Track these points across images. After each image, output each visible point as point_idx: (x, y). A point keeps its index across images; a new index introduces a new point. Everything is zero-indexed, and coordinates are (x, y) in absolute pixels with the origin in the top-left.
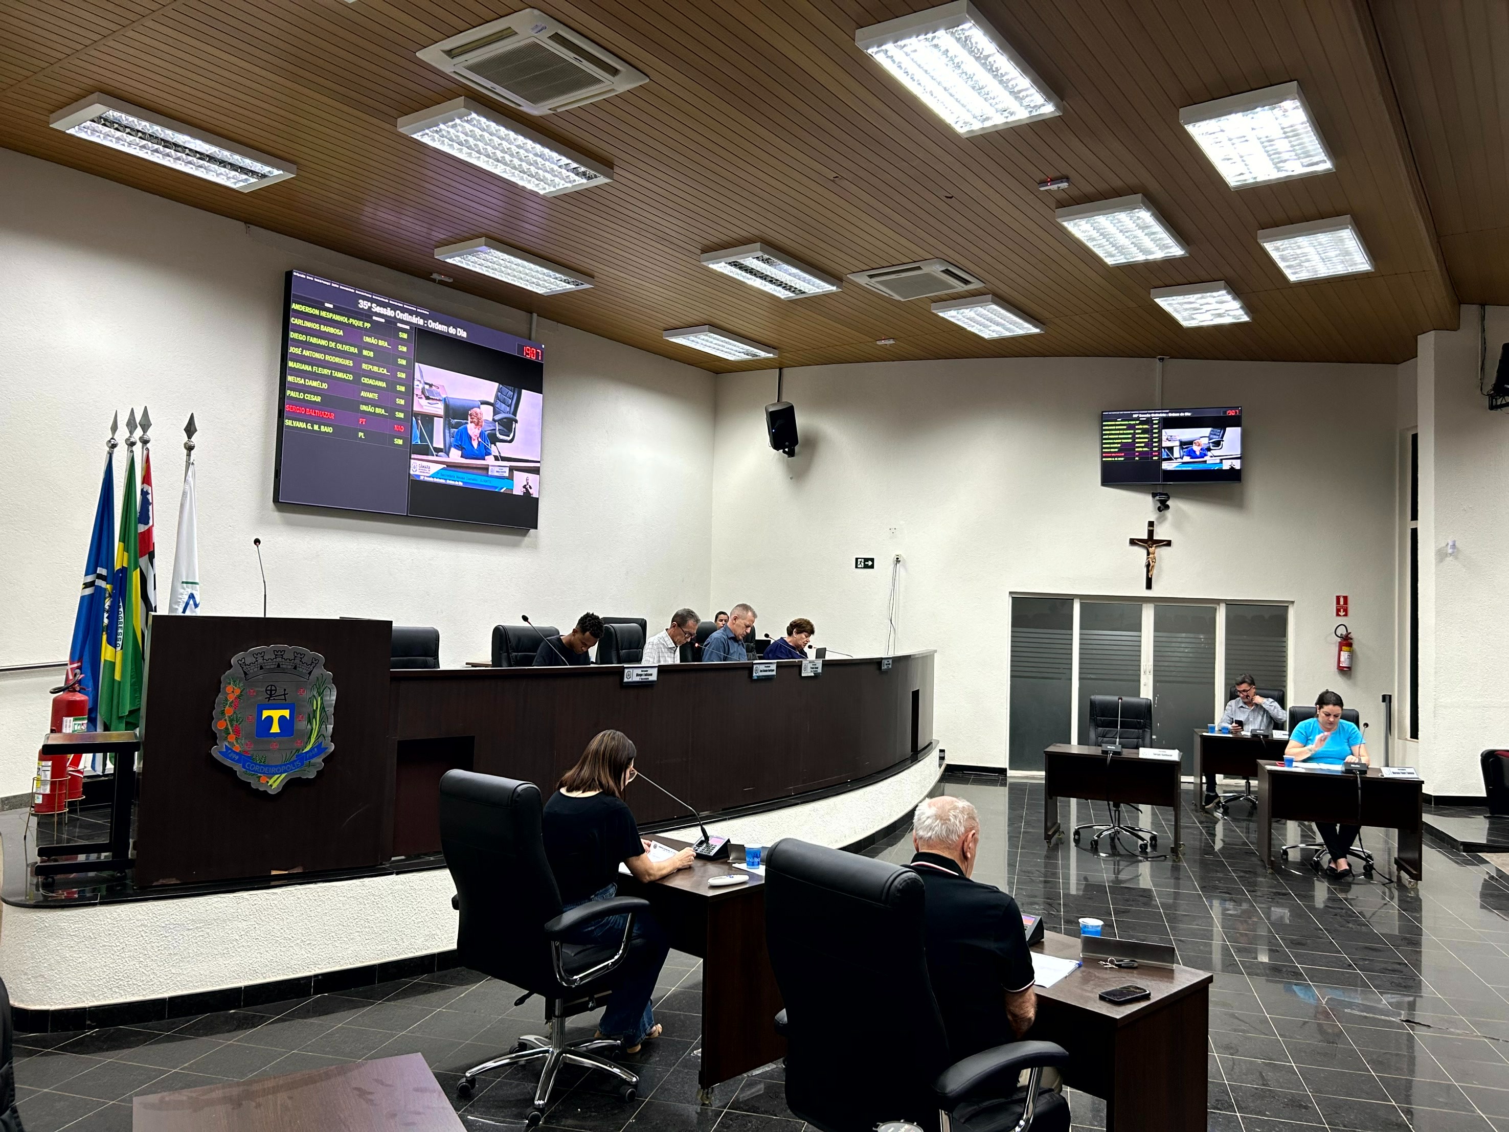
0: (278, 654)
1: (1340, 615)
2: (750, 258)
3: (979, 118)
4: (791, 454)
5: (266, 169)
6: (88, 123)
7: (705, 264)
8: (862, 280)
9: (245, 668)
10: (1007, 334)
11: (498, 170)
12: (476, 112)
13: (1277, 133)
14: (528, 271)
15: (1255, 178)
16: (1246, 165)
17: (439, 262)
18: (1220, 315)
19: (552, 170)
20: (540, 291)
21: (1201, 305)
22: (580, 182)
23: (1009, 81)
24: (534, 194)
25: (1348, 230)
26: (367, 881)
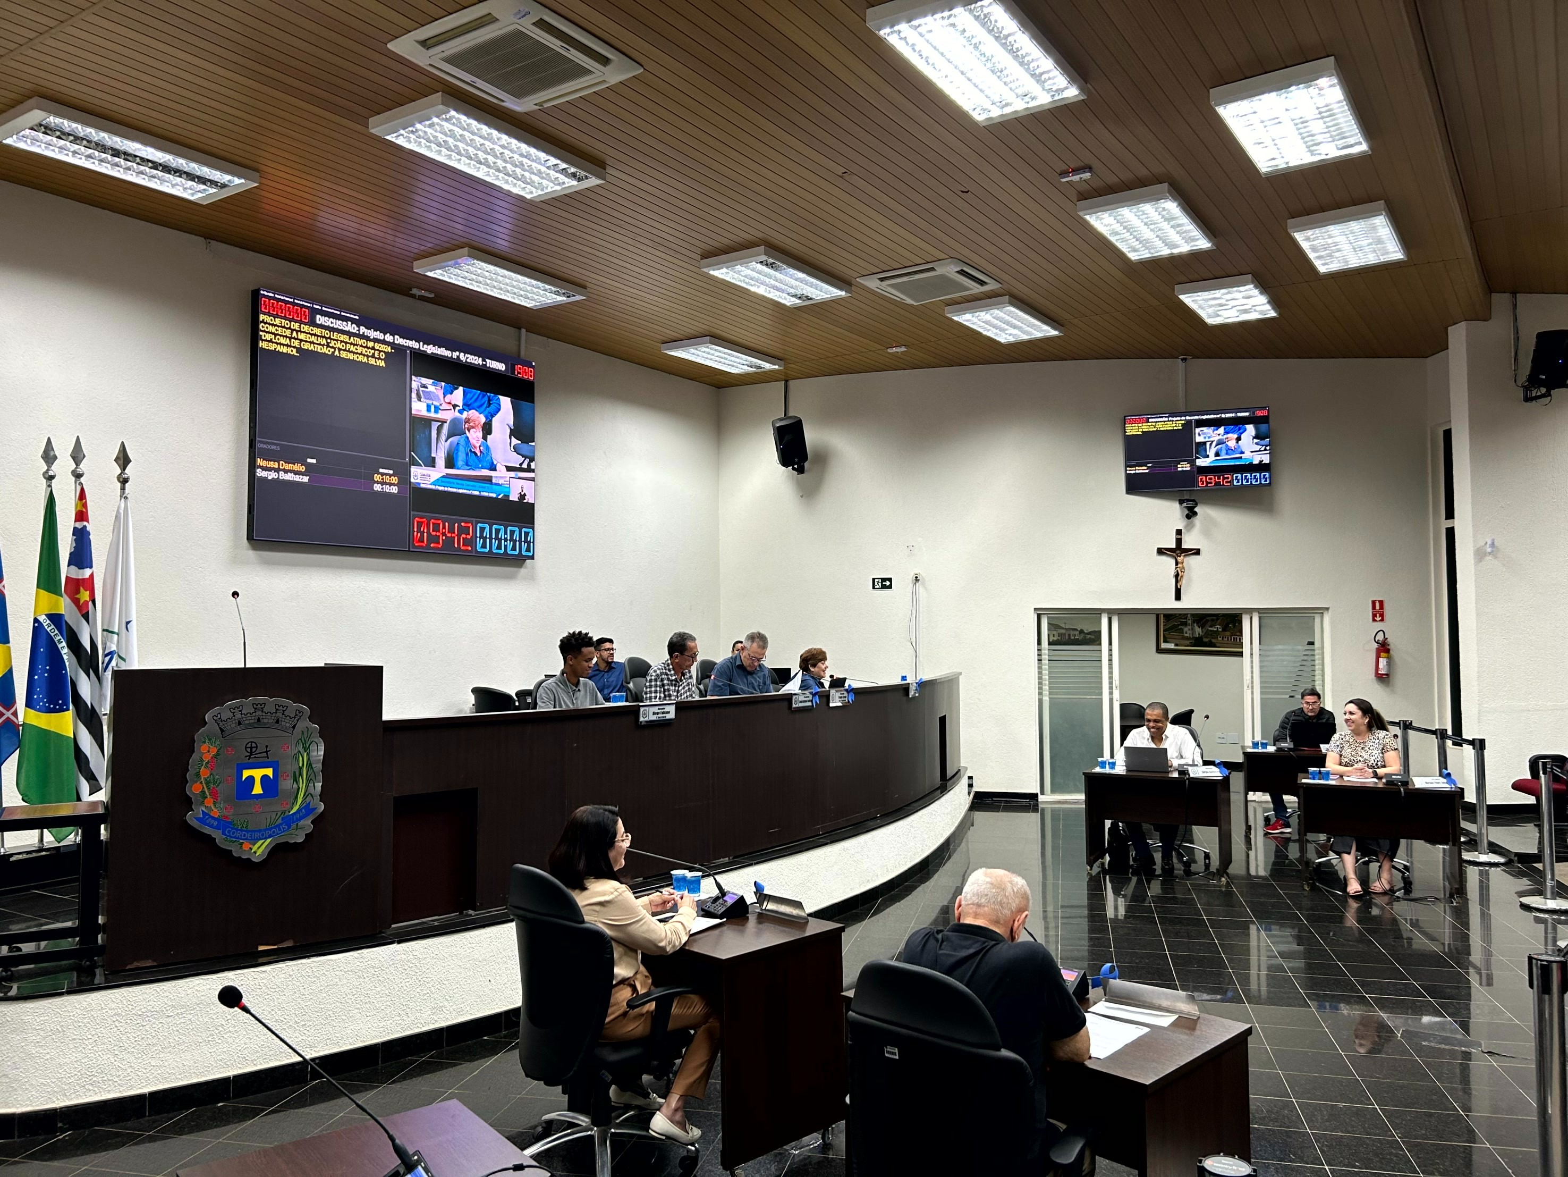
0: (258, 707)
1: (1376, 621)
2: (754, 263)
3: (998, 104)
4: (801, 470)
5: (226, 178)
6: (27, 132)
7: (705, 270)
8: (872, 283)
9: (221, 724)
10: (1025, 337)
11: (481, 173)
12: (455, 110)
13: (1311, 113)
14: (515, 283)
15: (1287, 163)
16: (1278, 149)
17: (417, 275)
18: (1246, 311)
19: (539, 171)
20: (529, 304)
21: (1227, 301)
22: (570, 184)
23: (1028, 63)
24: (521, 198)
25: (1382, 217)
26: (365, 952)
